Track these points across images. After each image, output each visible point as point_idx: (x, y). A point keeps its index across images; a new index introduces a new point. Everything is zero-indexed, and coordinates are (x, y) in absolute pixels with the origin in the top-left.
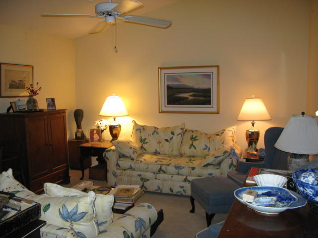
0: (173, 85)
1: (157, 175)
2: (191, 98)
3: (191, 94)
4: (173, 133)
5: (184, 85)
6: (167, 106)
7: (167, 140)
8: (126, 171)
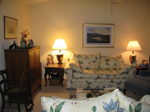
0: (91, 33)
1: (96, 80)
2: (100, 40)
3: (100, 38)
4: (96, 58)
5: (96, 33)
6: (87, 44)
7: (93, 62)
8: (78, 79)
